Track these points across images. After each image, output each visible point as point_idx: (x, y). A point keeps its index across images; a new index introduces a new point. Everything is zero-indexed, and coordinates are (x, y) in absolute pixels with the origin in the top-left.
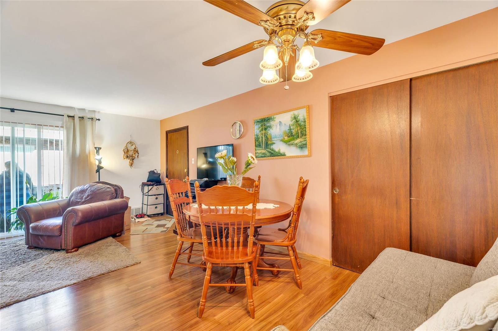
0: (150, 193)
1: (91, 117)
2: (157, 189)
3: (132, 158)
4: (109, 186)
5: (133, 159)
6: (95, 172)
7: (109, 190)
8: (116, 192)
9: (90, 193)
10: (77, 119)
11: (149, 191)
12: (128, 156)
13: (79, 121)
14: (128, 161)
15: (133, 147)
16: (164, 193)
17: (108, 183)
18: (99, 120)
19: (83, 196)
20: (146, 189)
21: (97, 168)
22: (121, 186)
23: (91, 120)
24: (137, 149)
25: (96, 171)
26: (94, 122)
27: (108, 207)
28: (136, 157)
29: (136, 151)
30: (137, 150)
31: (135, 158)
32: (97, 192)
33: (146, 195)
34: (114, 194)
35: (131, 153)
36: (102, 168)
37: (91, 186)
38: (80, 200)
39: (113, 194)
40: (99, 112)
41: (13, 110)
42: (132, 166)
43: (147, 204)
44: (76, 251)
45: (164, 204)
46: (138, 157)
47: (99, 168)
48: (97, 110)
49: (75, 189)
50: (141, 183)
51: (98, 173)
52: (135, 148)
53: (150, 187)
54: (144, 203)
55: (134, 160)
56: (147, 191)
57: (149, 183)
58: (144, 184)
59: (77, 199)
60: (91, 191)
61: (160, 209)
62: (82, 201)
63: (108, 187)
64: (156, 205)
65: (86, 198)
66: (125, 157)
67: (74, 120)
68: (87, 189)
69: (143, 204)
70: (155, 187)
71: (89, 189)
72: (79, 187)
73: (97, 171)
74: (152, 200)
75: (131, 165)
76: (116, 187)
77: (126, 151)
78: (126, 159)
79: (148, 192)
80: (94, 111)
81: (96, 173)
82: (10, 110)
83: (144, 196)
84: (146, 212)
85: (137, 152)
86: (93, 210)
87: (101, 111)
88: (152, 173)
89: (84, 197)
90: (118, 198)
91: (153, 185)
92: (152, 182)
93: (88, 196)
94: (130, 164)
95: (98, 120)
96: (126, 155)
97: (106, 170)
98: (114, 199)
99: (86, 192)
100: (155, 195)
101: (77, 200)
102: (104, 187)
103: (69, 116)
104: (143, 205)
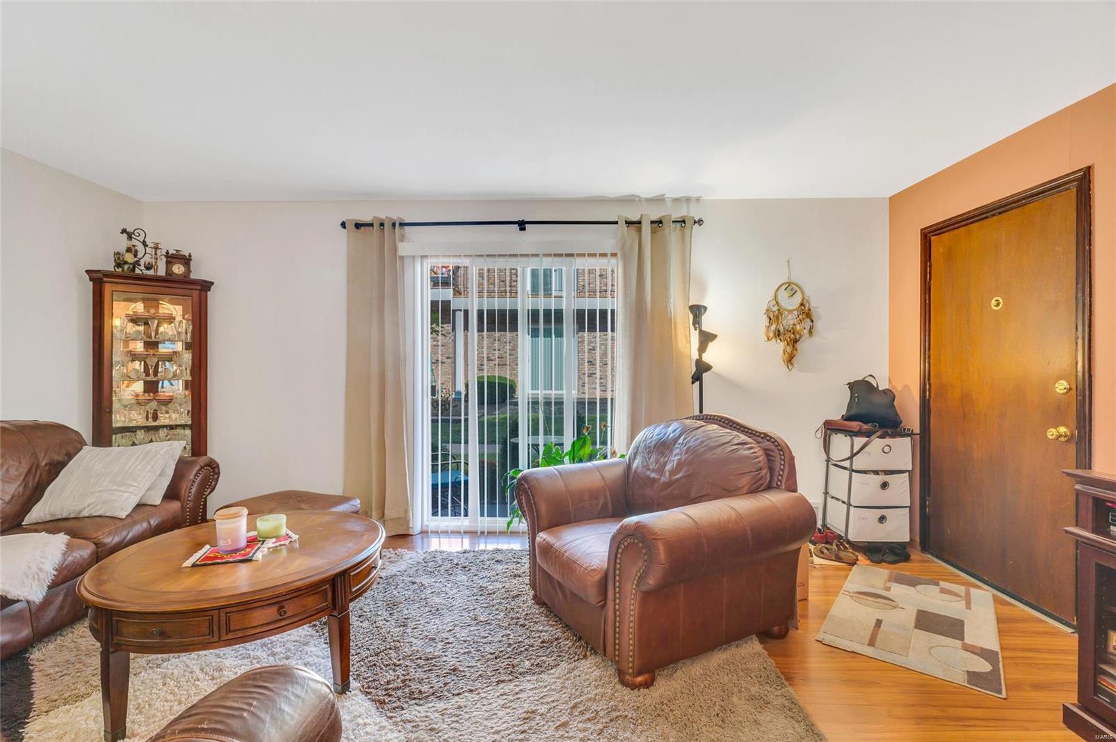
0: (859, 463)
1: (681, 217)
2: (887, 449)
3: (792, 336)
4: (743, 437)
5: (796, 341)
6: (691, 380)
7: (747, 452)
8: (769, 461)
9: (684, 457)
10: (646, 227)
11: (853, 455)
12: (782, 330)
13: (650, 234)
14: (779, 347)
15: (797, 299)
16: (911, 469)
17: (738, 424)
18: (700, 222)
19: (665, 464)
20: (842, 446)
21: (695, 369)
22: (783, 438)
23: (678, 225)
24: (807, 305)
25: (693, 378)
26: (687, 231)
27: (752, 530)
28: (806, 331)
29: (806, 312)
30: (810, 310)
31: (801, 336)
32: (709, 455)
33: (845, 468)
34: (764, 471)
35: (789, 320)
36: (708, 368)
37: (685, 431)
38: (656, 477)
39: (761, 469)
40: (698, 200)
41: (522, 225)
42: (792, 364)
43: (846, 500)
44: (647, 687)
45: (910, 510)
46: (810, 332)
47: (702, 369)
48: (694, 195)
49: (642, 433)
50: (820, 423)
51: (697, 383)
52: (802, 304)
53: (859, 441)
54: (832, 492)
55: (798, 345)
56: (849, 455)
57: (855, 425)
58: (830, 428)
59: (649, 469)
60: (688, 450)
61: (898, 529)
62: (663, 479)
63: (740, 441)
64: (882, 511)
65: (673, 472)
66: (771, 335)
67: (639, 230)
68: (675, 440)
69: (826, 493)
70: (877, 443)
71: (681, 441)
72: (652, 428)
73: (696, 377)
74: (865, 488)
75: (790, 360)
76: (767, 444)
77: (774, 316)
78: (774, 340)
79: (851, 458)
80: (688, 200)
81: (693, 383)
82: (517, 225)
83: (832, 468)
84: (844, 530)
85: (808, 315)
86: (704, 540)
87: (705, 198)
88: (861, 389)
89: (668, 467)
90: (778, 487)
91: (868, 434)
92: (866, 423)
93: (680, 464)
94: (787, 356)
95: (697, 225)
96: (773, 327)
97: (719, 376)
98: (764, 490)
99: (671, 452)
100: (876, 473)
101: (648, 473)
102: (728, 439)
103: (629, 223)
104: (829, 499)
